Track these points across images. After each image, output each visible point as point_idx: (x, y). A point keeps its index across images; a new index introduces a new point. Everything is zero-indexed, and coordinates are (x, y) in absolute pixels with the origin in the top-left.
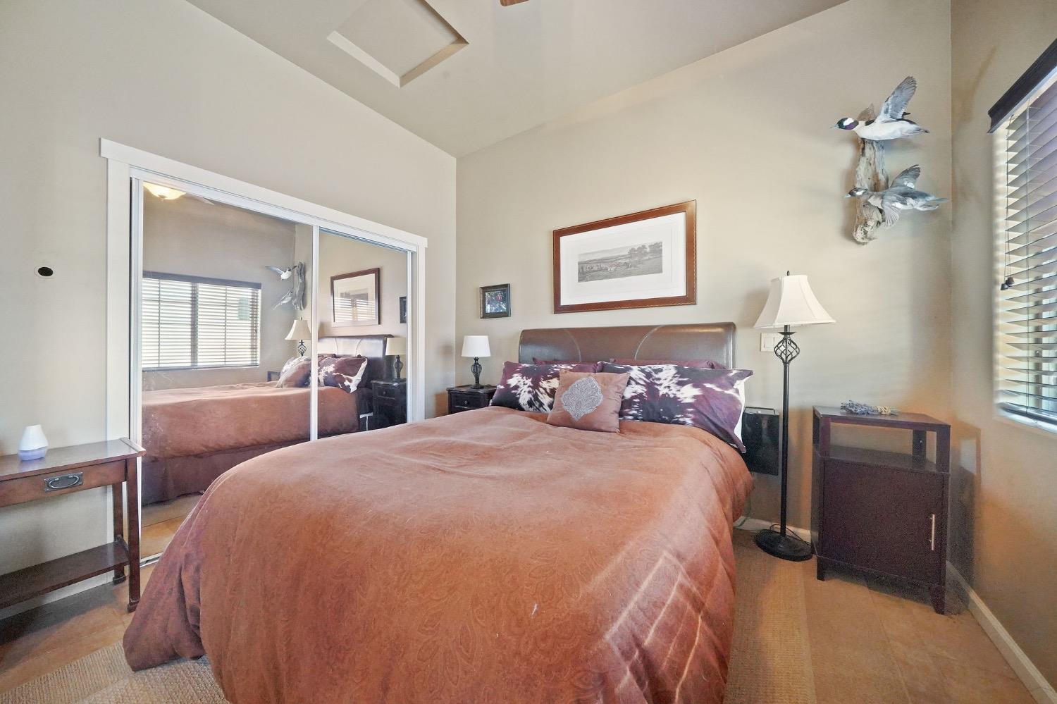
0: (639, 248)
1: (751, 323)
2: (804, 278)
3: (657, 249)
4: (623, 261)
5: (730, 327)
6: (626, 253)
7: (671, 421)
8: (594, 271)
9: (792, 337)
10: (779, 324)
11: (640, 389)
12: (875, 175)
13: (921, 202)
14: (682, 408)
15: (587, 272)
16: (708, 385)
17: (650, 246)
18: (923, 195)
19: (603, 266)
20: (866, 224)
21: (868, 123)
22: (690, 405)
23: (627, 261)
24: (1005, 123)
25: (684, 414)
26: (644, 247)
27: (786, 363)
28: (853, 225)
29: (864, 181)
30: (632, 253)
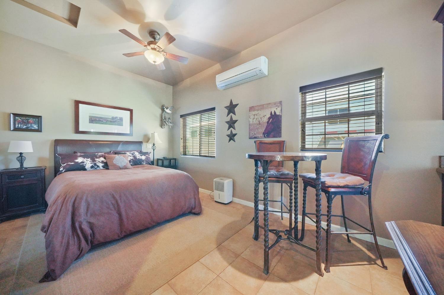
0: (115, 117)
3: (121, 119)
4: (110, 120)
5: (142, 143)
6: (111, 117)
7: (141, 164)
8: (97, 121)
11: (132, 158)
14: (143, 161)
15: (93, 120)
16: (147, 155)
17: (119, 118)
19: (101, 119)
20: (164, 125)
22: (144, 160)
23: (111, 120)
26: (117, 117)
27: (154, 150)
29: (163, 117)
30: (113, 118)
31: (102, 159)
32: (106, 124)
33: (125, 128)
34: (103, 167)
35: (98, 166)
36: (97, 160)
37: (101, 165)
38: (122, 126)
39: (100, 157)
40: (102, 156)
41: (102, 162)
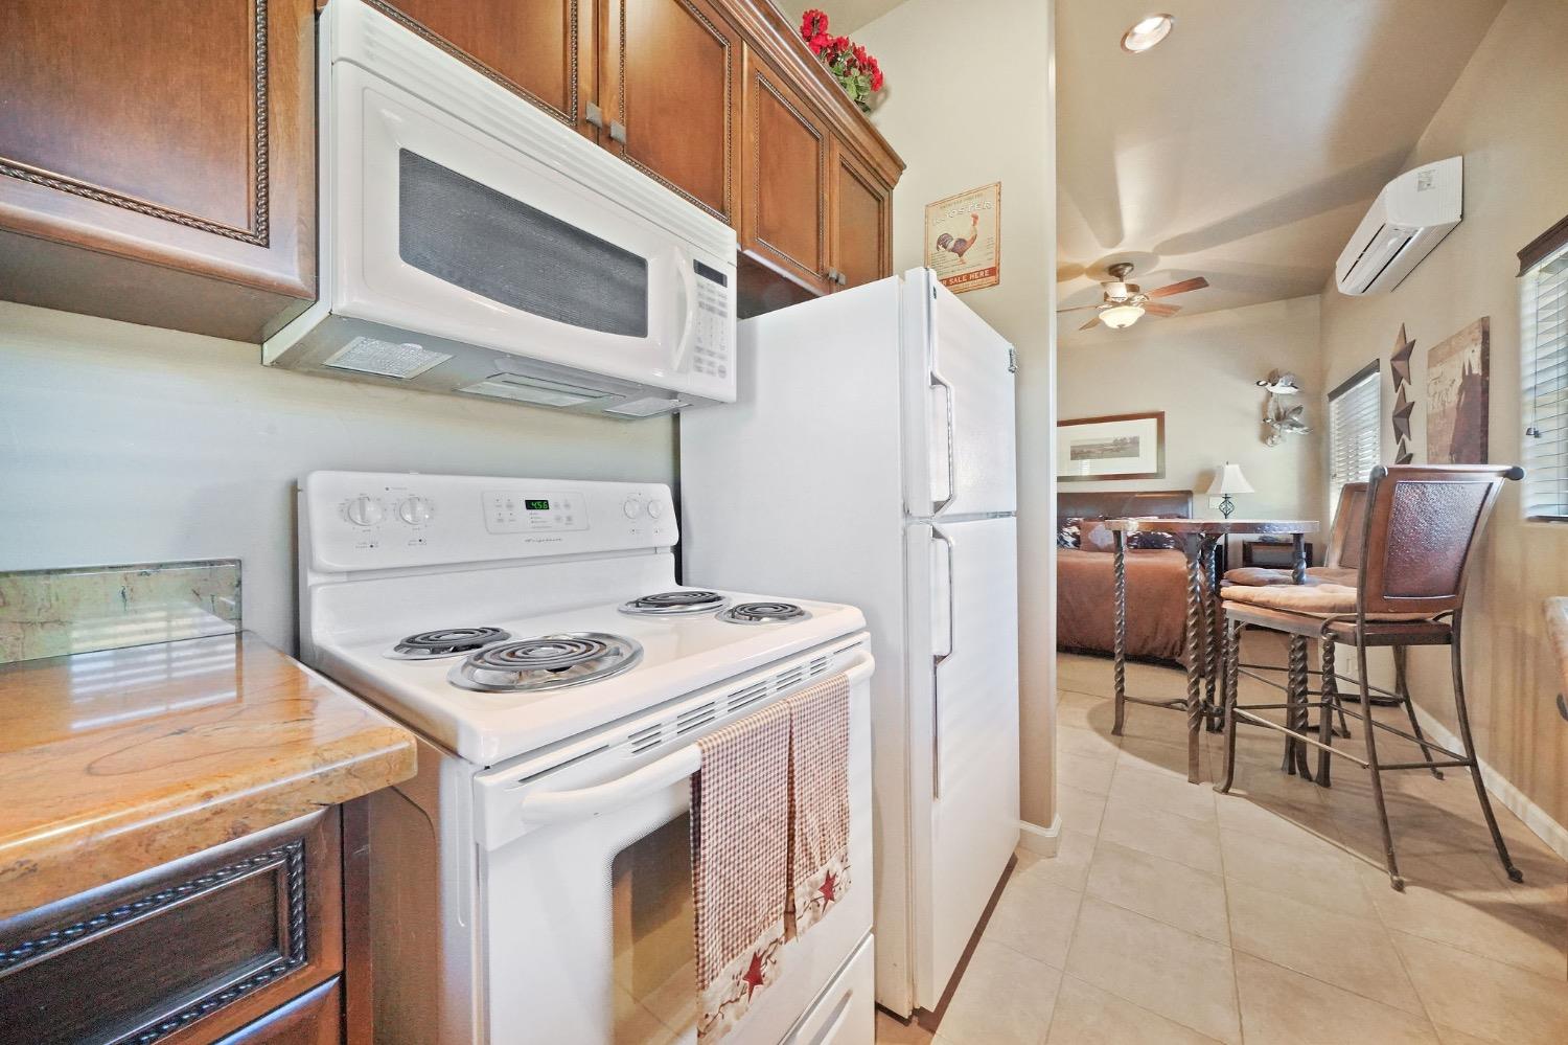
0: (1122, 440)
1: (1204, 491)
2: (1237, 466)
3: (1135, 442)
4: (1110, 447)
5: (1189, 493)
6: (1111, 442)
8: (1084, 453)
9: (1230, 500)
10: (1223, 492)
12: (1278, 409)
13: (1301, 429)
15: (1078, 453)
17: (1130, 438)
18: (1302, 426)
19: (1092, 450)
20: (1272, 438)
21: (1273, 385)
23: (1113, 447)
24: (1336, 400)
25: (1169, 543)
26: (1125, 438)
27: (1226, 514)
28: (1266, 435)
29: (1272, 415)
30: (1116, 442)
31: (1075, 529)
32: (1101, 457)
33: (1145, 462)
34: (1073, 543)
35: (1066, 542)
36: (1066, 530)
37: (1070, 540)
38: (1138, 455)
39: (1073, 524)
40: (1076, 524)
41: (1074, 535)
